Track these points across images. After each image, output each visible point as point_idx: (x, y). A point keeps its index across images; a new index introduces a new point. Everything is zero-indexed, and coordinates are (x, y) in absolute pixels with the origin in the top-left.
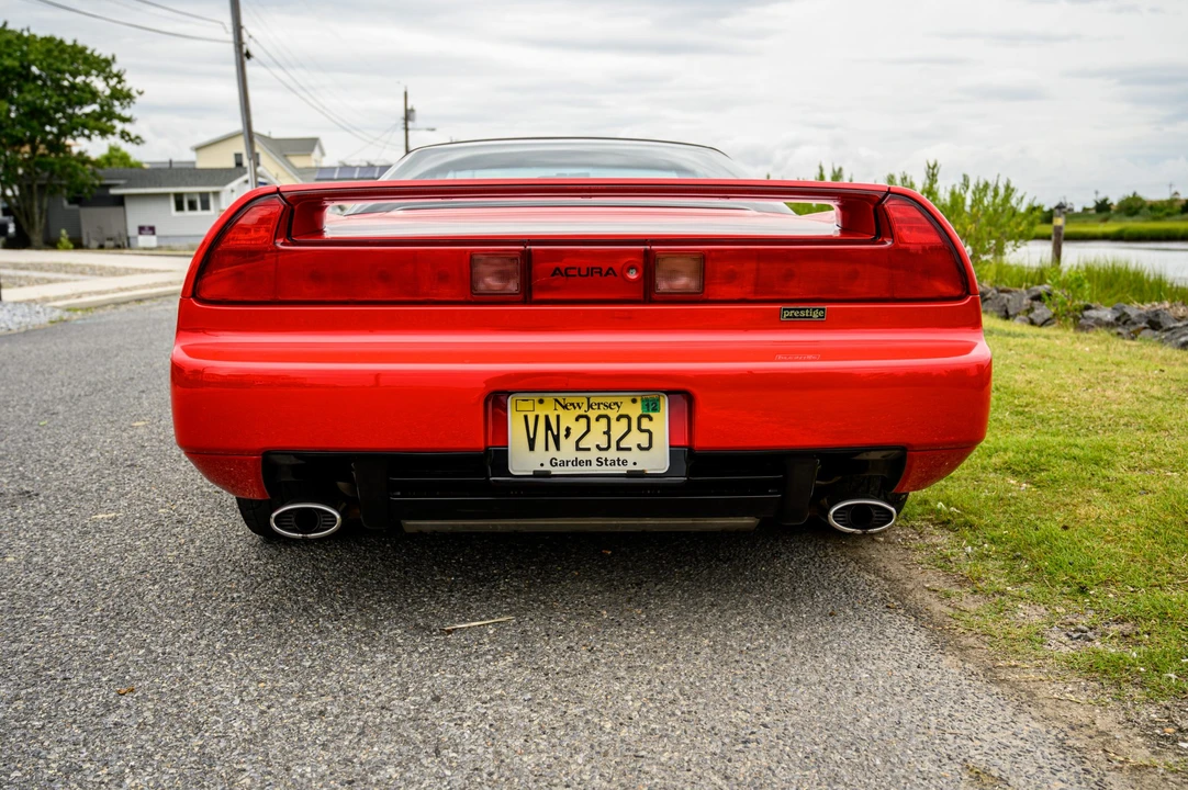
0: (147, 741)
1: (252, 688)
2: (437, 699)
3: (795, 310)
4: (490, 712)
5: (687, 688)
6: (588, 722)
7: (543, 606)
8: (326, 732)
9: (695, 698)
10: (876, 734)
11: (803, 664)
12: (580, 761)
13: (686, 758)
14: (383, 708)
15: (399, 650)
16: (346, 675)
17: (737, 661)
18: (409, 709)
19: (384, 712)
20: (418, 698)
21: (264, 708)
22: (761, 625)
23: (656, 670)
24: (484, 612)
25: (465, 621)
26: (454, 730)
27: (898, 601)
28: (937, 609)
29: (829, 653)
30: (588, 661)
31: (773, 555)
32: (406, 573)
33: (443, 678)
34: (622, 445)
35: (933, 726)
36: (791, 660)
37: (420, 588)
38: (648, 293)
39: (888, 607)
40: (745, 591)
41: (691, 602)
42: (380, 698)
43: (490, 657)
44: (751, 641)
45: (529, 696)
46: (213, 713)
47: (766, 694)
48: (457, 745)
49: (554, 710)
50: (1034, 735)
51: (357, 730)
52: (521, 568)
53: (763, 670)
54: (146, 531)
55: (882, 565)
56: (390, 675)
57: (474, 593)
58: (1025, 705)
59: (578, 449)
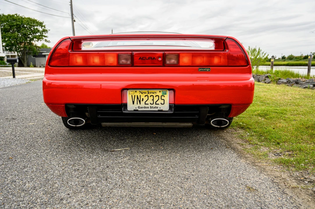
0: (33, 175)
1: (61, 163)
2: (108, 167)
3: (202, 68)
4: (121, 170)
5: (173, 166)
6: (146, 173)
7: (137, 146)
8: (79, 174)
9: (175, 168)
10: (222, 178)
11: (204, 160)
12: (143, 183)
13: (171, 183)
14: (94, 169)
15: (99, 155)
16: (85, 161)
17: (186, 160)
18: (100, 169)
19: (94, 170)
20: (103, 167)
21: (63, 168)
22: (193, 151)
23: (165, 161)
24: (122, 147)
25: (117, 149)
26: (111, 175)
27: (229, 146)
28: (239, 148)
29: (211, 158)
30: (148, 159)
31: (197, 135)
32: (103, 138)
33: (110, 162)
34: (157, 103)
35: (238, 176)
36: (201, 159)
37: (106, 141)
38: (164, 64)
39: (226, 147)
40: (189, 143)
41: (175, 145)
42: (93, 166)
43: (122, 157)
44: (190, 155)
45: (131, 167)
46: (51, 169)
47: (193, 167)
48: (112, 178)
49: (138, 170)
50: (265, 179)
51: (86, 174)
52: (133, 137)
53: (193, 162)
54: (41, 127)
55: (225, 137)
56: (96, 161)
57: (120, 142)
58: (263, 172)
59: (145, 104)
